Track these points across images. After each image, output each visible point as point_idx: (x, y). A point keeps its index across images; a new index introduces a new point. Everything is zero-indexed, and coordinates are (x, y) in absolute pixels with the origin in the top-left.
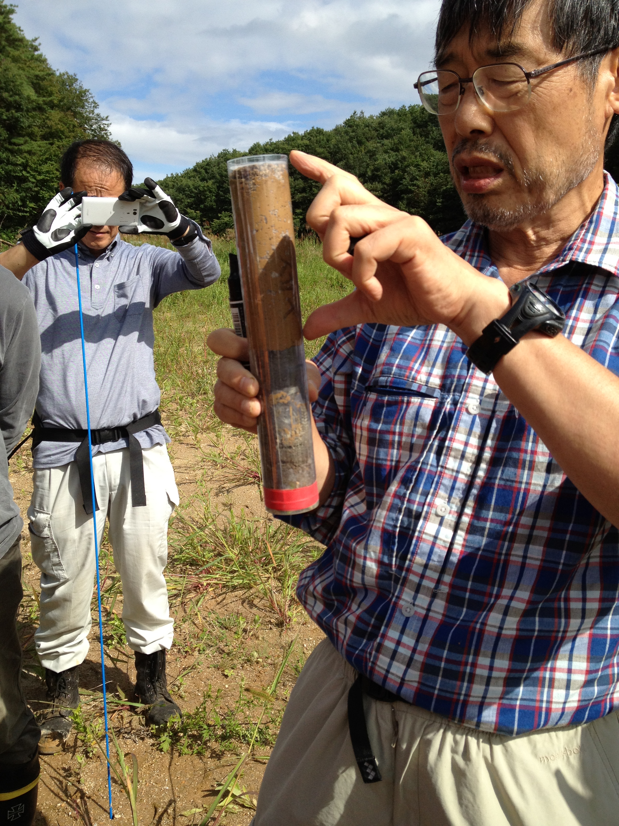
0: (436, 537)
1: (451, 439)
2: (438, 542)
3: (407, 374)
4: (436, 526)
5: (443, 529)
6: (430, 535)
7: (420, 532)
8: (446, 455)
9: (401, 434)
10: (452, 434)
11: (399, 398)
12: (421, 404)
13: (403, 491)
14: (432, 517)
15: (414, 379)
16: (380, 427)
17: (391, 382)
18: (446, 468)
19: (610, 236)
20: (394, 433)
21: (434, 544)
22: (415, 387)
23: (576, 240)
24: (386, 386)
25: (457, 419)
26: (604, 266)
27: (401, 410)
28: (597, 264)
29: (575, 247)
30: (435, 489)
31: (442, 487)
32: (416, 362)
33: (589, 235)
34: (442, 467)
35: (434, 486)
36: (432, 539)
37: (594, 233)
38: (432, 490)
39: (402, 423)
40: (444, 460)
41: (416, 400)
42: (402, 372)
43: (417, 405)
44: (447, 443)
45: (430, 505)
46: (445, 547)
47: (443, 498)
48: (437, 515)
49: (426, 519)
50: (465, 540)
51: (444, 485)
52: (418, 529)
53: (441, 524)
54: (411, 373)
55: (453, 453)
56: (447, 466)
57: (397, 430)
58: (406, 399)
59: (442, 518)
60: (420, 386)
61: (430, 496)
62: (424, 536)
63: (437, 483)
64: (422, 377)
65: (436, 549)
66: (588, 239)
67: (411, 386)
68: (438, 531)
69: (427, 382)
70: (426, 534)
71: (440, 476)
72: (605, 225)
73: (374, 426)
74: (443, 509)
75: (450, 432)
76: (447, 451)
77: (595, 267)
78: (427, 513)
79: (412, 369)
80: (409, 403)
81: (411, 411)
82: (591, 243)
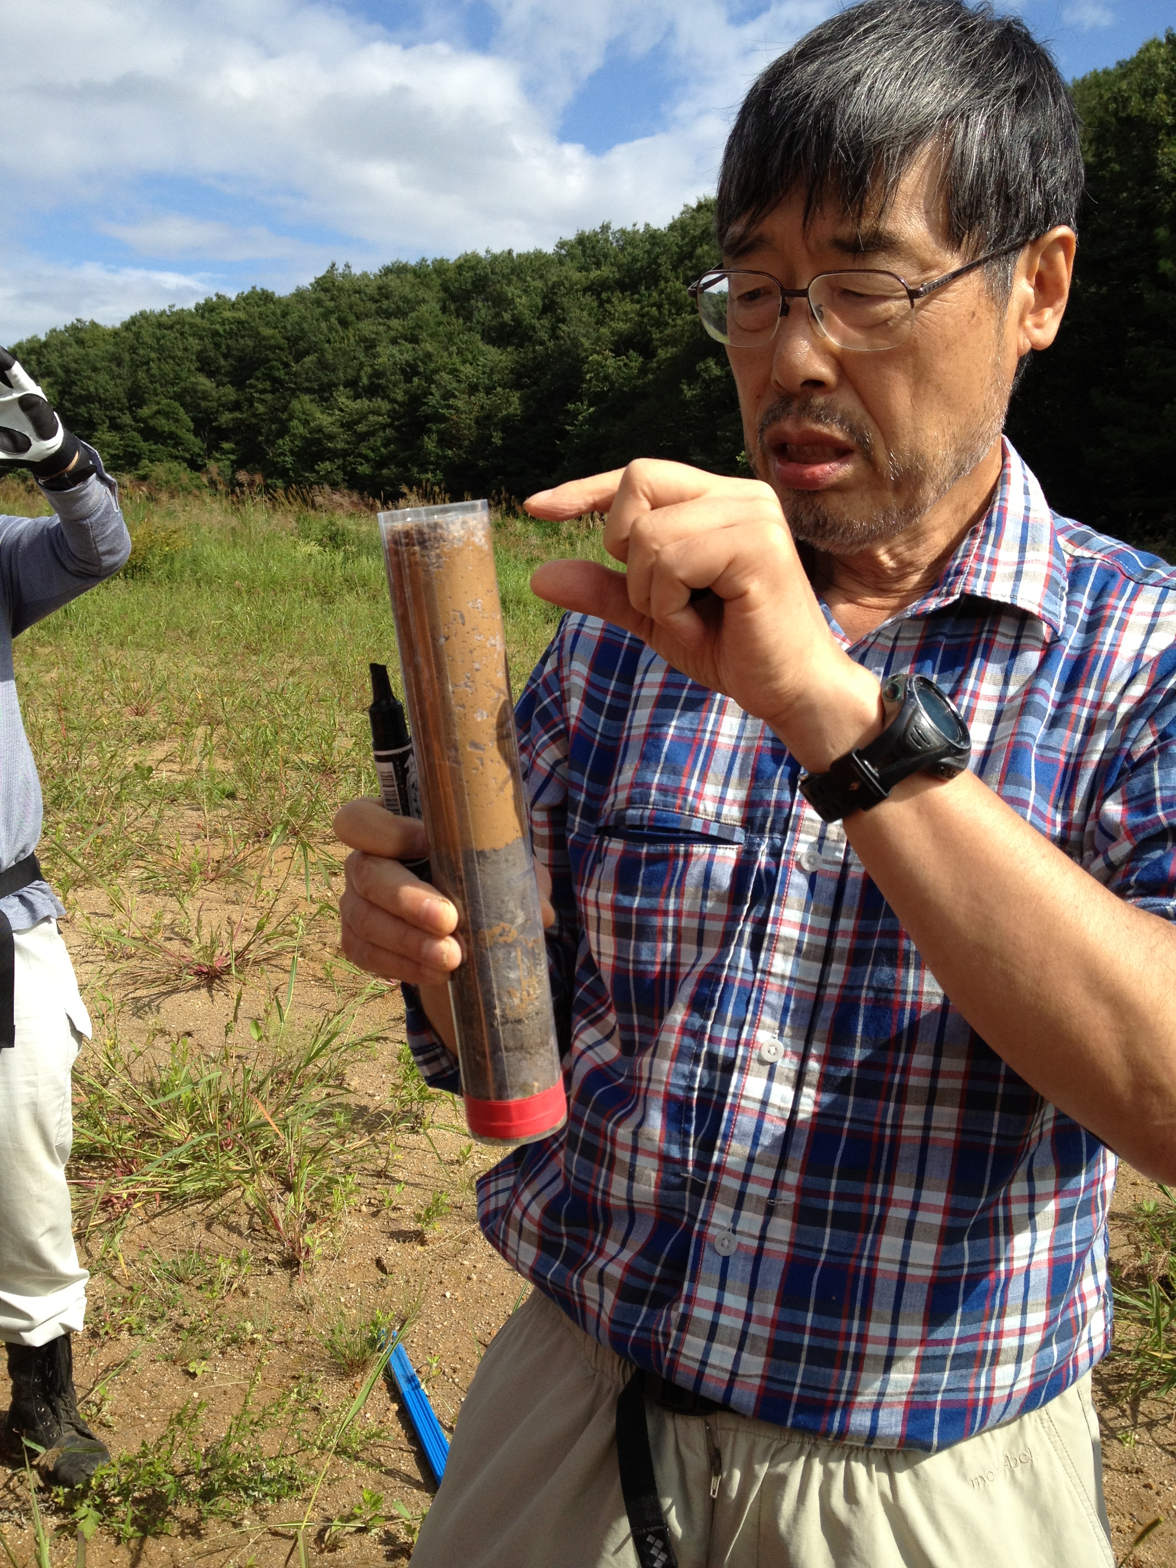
0: (764, 1103)
1: (776, 921)
2: (770, 1111)
3: (679, 802)
4: (763, 1082)
5: (775, 1086)
6: (754, 1100)
7: (735, 1095)
8: (768, 950)
9: (678, 914)
10: (776, 911)
11: (671, 848)
12: (712, 856)
13: (697, 1021)
14: (754, 1065)
15: (694, 810)
16: (636, 902)
17: (650, 818)
18: (770, 973)
19: (1023, 549)
20: (665, 913)
21: (762, 1115)
22: (697, 826)
23: (966, 556)
24: (641, 827)
25: (783, 883)
26: (1021, 604)
27: (675, 869)
28: (1009, 601)
29: (967, 569)
30: (754, 1014)
31: (766, 1008)
32: (691, 777)
33: (989, 548)
34: (763, 972)
35: (751, 1008)
36: (757, 1107)
37: (996, 545)
38: (749, 1017)
39: (680, 895)
40: (766, 959)
41: (700, 849)
42: (670, 799)
43: (705, 859)
44: (769, 929)
45: (748, 1044)
46: (783, 1119)
47: (769, 1028)
48: (762, 1062)
49: (743, 1070)
50: (816, 1103)
51: (770, 1005)
52: (732, 1090)
53: (771, 1077)
54: (685, 800)
55: (780, 946)
56: (773, 970)
57: (671, 907)
58: (682, 849)
59: (773, 1066)
60: (706, 823)
61: (746, 1028)
62: (743, 1103)
63: (757, 1001)
64: (708, 807)
65: (767, 1125)
66: (987, 555)
67: (690, 823)
68: (768, 1091)
69: (718, 815)
70: (747, 1098)
71: (760, 989)
72: (1012, 530)
73: (625, 901)
74: (773, 1050)
75: (773, 907)
76: (771, 942)
77: (1005, 604)
78: (744, 1058)
79: (686, 792)
80: (688, 856)
81: (695, 871)
82: (993, 562)
